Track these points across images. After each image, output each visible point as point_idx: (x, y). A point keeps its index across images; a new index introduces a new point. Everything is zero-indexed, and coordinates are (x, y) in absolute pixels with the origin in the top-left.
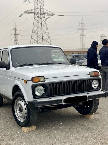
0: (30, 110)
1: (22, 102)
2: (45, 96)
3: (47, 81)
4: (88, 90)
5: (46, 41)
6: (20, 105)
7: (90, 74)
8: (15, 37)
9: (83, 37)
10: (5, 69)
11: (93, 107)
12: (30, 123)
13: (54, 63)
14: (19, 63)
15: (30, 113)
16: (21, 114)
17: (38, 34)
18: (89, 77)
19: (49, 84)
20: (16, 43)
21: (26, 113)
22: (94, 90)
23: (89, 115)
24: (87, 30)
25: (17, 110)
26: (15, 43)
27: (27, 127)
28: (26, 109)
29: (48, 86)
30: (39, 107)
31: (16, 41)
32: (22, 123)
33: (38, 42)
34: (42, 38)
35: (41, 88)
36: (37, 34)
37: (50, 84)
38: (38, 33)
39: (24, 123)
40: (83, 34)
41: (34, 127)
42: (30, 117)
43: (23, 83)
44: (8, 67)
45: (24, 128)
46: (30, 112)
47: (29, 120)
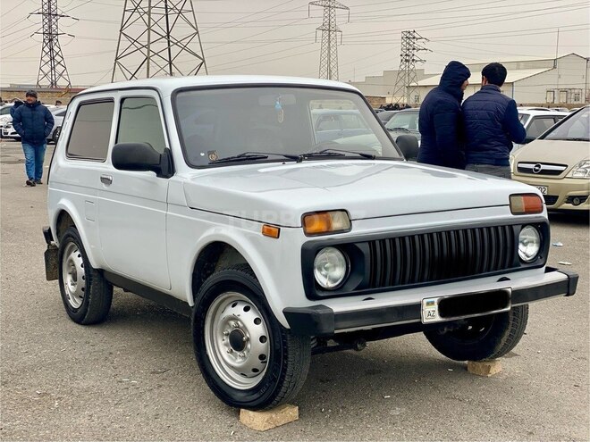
0: (285, 344)
1: (246, 309)
2: (351, 291)
3: (359, 230)
4: (503, 268)
5: (184, 48)
6: (232, 323)
7: (510, 205)
8: (46, 27)
9: (332, 36)
10: (151, 174)
11: (507, 333)
12: (281, 394)
13: (347, 154)
14: (212, 152)
15: (286, 357)
16: (239, 360)
17: (150, 18)
18: (505, 215)
19: (369, 242)
20: (51, 49)
21: (262, 357)
22: (523, 266)
23: (488, 364)
24: (347, 8)
25: (221, 343)
26: (47, 49)
27: (266, 410)
28: (262, 339)
29: (365, 249)
30: (336, 332)
31: (51, 40)
32: (242, 395)
33: (149, 51)
34: (165, 34)
35: (336, 255)
36: (146, 17)
37: (372, 242)
38: (149, 13)
39: (256, 396)
40: (332, 25)
41: (291, 412)
42: (284, 370)
43: (261, 234)
44: (164, 167)
45: (251, 413)
46: (286, 351)
47: (281, 382)
